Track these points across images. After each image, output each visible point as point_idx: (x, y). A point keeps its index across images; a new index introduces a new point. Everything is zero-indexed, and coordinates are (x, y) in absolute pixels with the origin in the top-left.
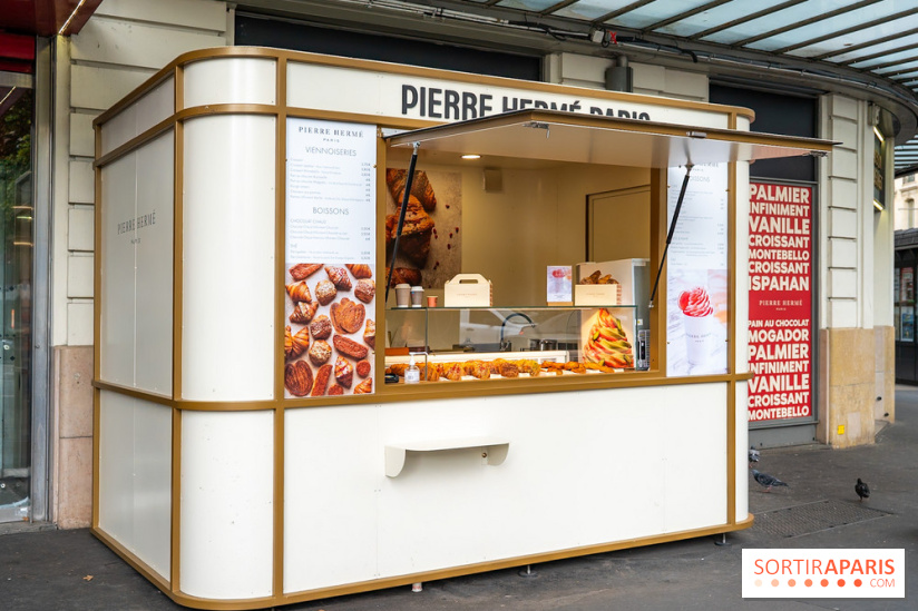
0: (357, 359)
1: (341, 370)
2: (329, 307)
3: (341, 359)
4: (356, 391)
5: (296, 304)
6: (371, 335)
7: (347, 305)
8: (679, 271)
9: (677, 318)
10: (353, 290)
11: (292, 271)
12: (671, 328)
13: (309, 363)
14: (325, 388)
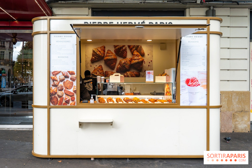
0: (71, 96)
1: (66, 99)
2: (63, 82)
3: (66, 96)
4: (71, 105)
5: (53, 81)
6: (75, 90)
7: (68, 82)
8: (185, 72)
9: (185, 87)
10: (70, 78)
11: (52, 73)
12: (182, 90)
13: (57, 97)
14: (62, 103)
